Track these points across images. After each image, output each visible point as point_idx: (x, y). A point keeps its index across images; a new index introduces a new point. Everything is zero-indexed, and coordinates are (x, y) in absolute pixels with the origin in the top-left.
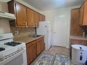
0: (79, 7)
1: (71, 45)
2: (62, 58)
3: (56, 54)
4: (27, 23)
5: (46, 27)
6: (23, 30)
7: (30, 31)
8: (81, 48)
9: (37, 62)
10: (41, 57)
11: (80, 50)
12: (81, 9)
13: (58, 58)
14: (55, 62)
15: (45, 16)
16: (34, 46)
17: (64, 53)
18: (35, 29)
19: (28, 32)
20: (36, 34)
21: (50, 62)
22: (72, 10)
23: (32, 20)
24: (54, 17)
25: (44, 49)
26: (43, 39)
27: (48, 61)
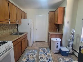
0: (54, 10)
1: (51, 39)
2: (44, 50)
3: (39, 48)
4: (9, 19)
5: (29, 24)
6: (3, 28)
7: (11, 29)
8: (57, 40)
9: (24, 58)
10: (26, 53)
11: (57, 41)
12: (55, 12)
13: (41, 51)
14: (40, 55)
15: (26, 14)
16: (19, 43)
17: (45, 46)
18: (17, 27)
19: (10, 29)
20: (18, 32)
21: (36, 55)
22: (50, 11)
23: (15, 17)
24: (35, 16)
25: (28, 45)
26: (27, 36)
27: (33, 55)
